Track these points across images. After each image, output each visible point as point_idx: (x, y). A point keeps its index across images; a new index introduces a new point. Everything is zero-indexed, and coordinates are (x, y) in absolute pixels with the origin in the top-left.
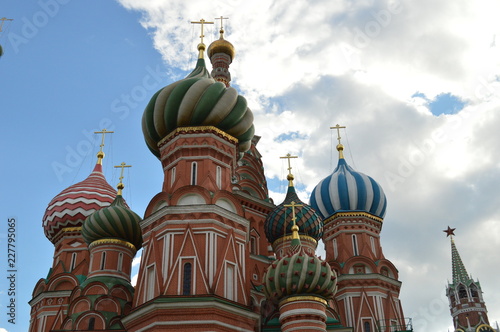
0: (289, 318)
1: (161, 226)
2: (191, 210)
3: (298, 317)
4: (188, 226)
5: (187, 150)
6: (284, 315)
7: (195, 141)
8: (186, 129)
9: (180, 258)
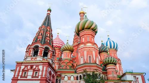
0: (108, 69)
1: (83, 49)
2: (89, 46)
3: (111, 68)
4: (89, 50)
5: (87, 34)
6: (107, 68)
7: (88, 32)
8: (87, 30)
9: (88, 56)
